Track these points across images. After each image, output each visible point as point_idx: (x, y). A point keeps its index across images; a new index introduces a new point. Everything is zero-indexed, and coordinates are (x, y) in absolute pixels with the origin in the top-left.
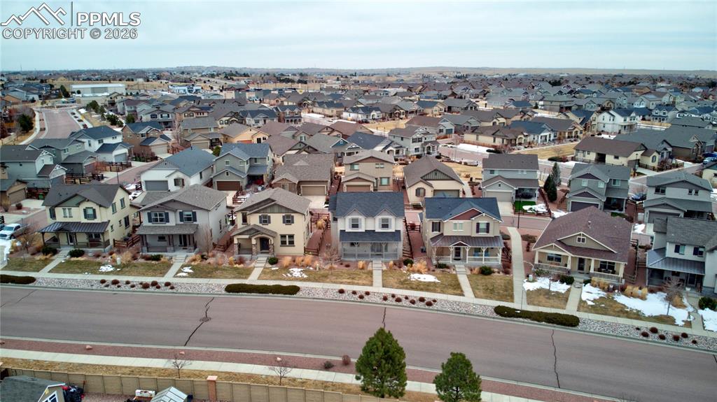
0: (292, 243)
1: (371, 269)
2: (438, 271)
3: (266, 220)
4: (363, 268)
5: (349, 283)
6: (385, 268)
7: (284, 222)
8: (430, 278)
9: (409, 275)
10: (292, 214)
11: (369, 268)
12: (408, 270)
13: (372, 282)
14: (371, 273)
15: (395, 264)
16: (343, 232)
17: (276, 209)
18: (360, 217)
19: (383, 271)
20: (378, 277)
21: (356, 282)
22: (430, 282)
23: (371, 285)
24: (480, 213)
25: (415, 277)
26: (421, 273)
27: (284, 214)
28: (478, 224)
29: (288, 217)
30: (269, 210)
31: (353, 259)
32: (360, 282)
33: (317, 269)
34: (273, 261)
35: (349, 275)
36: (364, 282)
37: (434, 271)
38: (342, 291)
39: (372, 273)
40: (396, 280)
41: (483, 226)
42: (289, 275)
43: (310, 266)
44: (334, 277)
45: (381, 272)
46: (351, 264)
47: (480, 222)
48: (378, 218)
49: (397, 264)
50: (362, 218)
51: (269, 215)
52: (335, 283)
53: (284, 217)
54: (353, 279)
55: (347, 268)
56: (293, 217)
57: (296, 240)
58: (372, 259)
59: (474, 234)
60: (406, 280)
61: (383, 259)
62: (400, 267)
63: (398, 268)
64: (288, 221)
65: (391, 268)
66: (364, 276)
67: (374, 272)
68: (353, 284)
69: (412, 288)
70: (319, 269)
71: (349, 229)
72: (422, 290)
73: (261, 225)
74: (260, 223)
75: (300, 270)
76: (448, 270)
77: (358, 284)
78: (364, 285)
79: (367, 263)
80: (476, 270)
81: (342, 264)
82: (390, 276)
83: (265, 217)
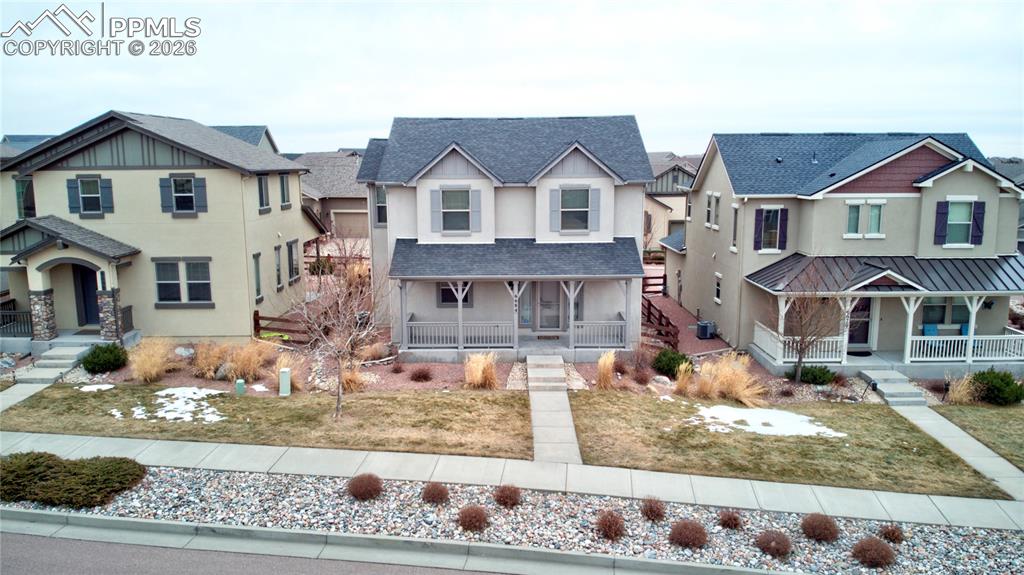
0: (201, 294)
1: (521, 387)
2: (806, 393)
3: (93, 200)
4: (485, 384)
5: (415, 447)
6: (578, 384)
7: (165, 208)
8: (788, 423)
9: (691, 411)
10: (199, 173)
11: (514, 383)
12: (680, 392)
13: (530, 438)
14: (520, 403)
15: (619, 369)
16: (406, 246)
17: (132, 148)
18: (475, 184)
19: (573, 395)
20: (552, 417)
21: (450, 437)
22: (801, 440)
23: (527, 453)
24: (956, 162)
25: (719, 417)
26: (739, 402)
27: (165, 174)
28: (943, 209)
29: (182, 184)
30: (103, 154)
31: (447, 354)
32: (468, 439)
33: (285, 391)
34: (105, 362)
35: (424, 409)
36: (492, 439)
37: (787, 394)
38: (366, 490)
39: (526, 405)
40: (640, 431)
41: (958, 217)
42: (139, 412)
43: (257, 379)
44: (350, 421)
45: (564, 395)
46: (436, 370)
47: (950, 198)
48: (549, 188)
49: (630, 368)
50: (481, 188)
51: (105, 175)
52: (344, 444)
53: (164, 184)
54: (438, 425)
55: (419, 385)
56: (202, 183)
57: (217, 279)
58: (523, 351)
59: (928, 251)
60: (685, 433)
61: (570, 351)
62: (642, 381)
63: (633, 385)
64: (184, 200)
65: (603, 383)
66: (491, 414)
67: (535, 399)
68: (435, 448)
69: (734, 469)
70: (294, 388)
71: (430, 236)
72: (784, 475)
73: (75, 218)
74: (73, 209)
75: (204, 392)
76: (845, 391)
77: (460, 450)
78: (489, 452)
79: (504, 366)
80: (960, 390)
81: (397, 371)
82: (610, 416)
83: (90, 183)
